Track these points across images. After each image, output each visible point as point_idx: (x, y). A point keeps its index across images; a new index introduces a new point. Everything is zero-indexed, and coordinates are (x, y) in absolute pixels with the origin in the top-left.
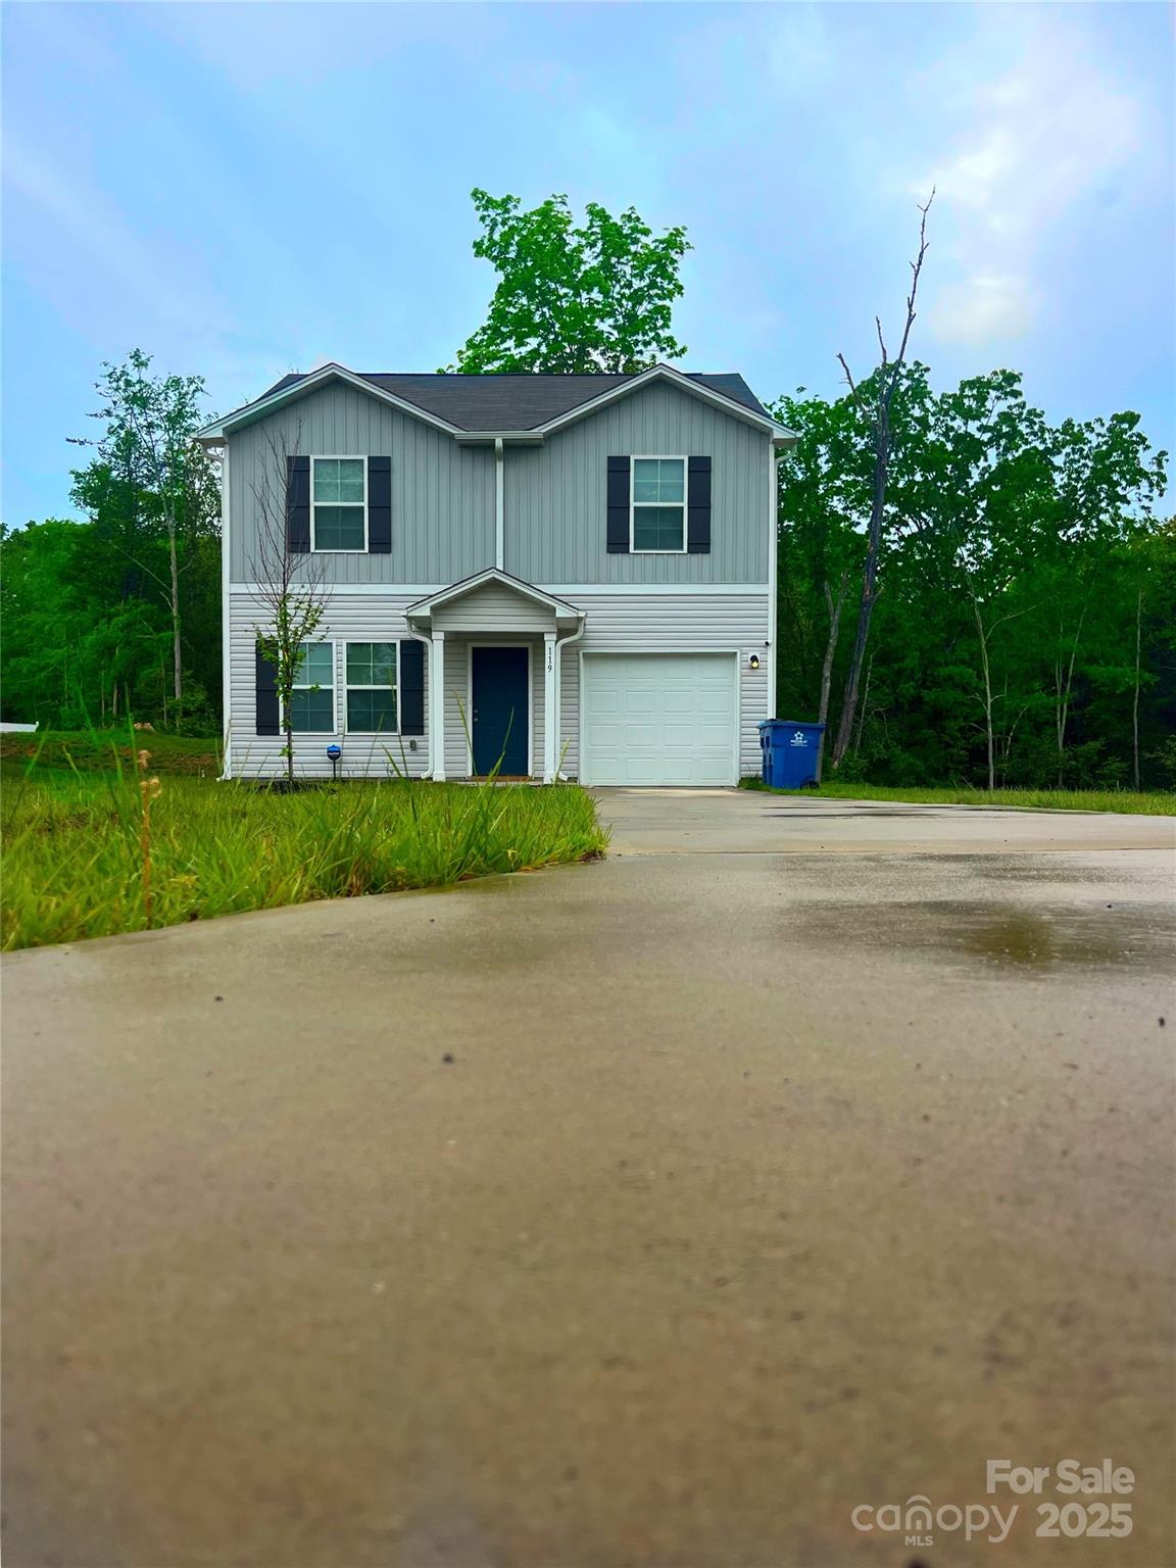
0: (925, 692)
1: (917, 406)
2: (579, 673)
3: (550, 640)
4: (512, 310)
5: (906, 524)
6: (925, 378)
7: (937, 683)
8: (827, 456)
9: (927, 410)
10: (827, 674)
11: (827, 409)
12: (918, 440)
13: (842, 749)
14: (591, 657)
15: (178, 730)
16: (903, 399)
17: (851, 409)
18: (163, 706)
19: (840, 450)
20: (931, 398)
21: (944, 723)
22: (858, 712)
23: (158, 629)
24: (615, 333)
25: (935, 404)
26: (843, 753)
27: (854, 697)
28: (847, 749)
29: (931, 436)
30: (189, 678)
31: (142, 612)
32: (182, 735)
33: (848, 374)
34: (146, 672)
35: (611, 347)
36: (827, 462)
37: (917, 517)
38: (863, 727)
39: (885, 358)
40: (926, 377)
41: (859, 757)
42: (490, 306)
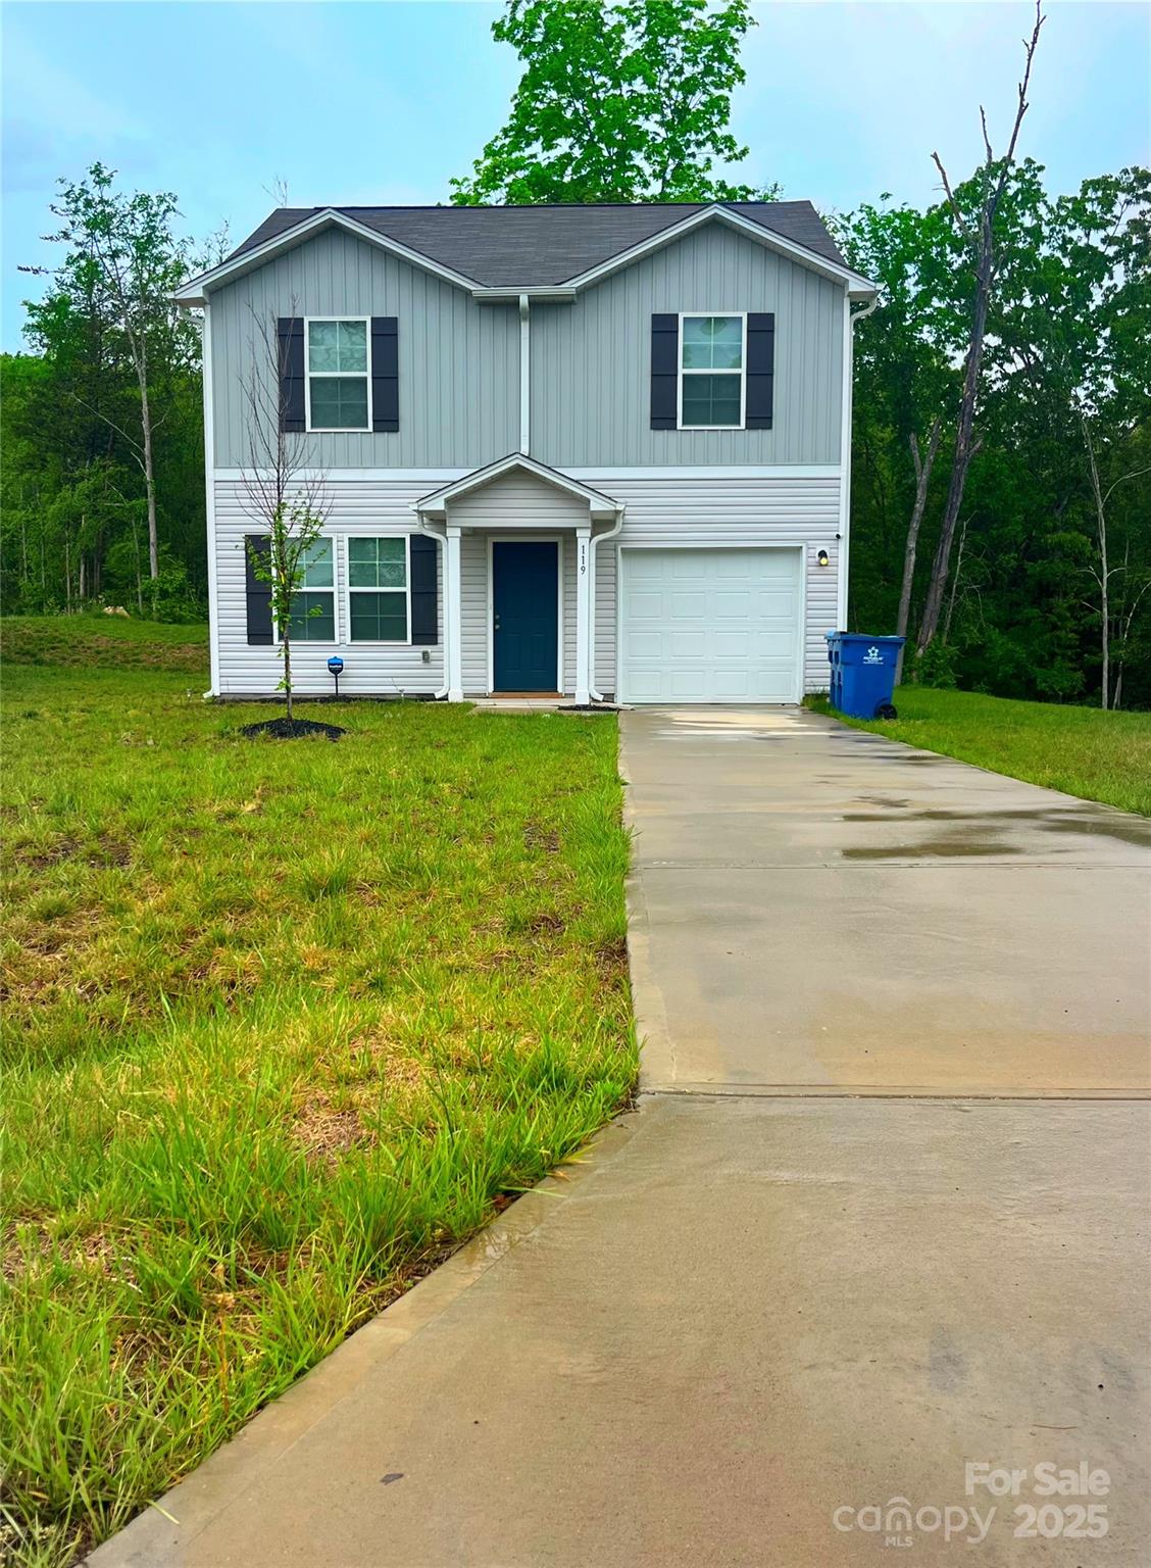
0: (1028, 565)
1: (1027, 212)
2: (617, 571)
3: (583, 536)
4: (539, 105)
5: (1012, 361)
6: (1038, 179)
7: (1044, 553)
8: (917, 277)
9: (1040, 218)
10: (912, 545)
11: (918, 219)
12: (1028, 257)
13: (928, 634)
14: (631, 553)
15: (155, 615)
16: (1010, 206)
17: (947, 219)
18: (137, 586)
19: (932, 271)
20: (1045, 203)
21: (1052, 600)
22: (948, 590)
23: (129, 495)
24: (662, 132)
25: (1051, 210)
26: (929, 639)
27: (944, 572)
28: (933, 635)
29: (1044, 251)
30: (166, 553)
31: (110, 477)
32: (160, 620)
33: (944, 177)
34: (117, 546)
35: (655, 150)
36: (916, 284)
37: (1025, 351)
38: (954, 609)
39: (990, 157)
40: (1040, 177)
41: (948, 643)
42: (512, 101)
